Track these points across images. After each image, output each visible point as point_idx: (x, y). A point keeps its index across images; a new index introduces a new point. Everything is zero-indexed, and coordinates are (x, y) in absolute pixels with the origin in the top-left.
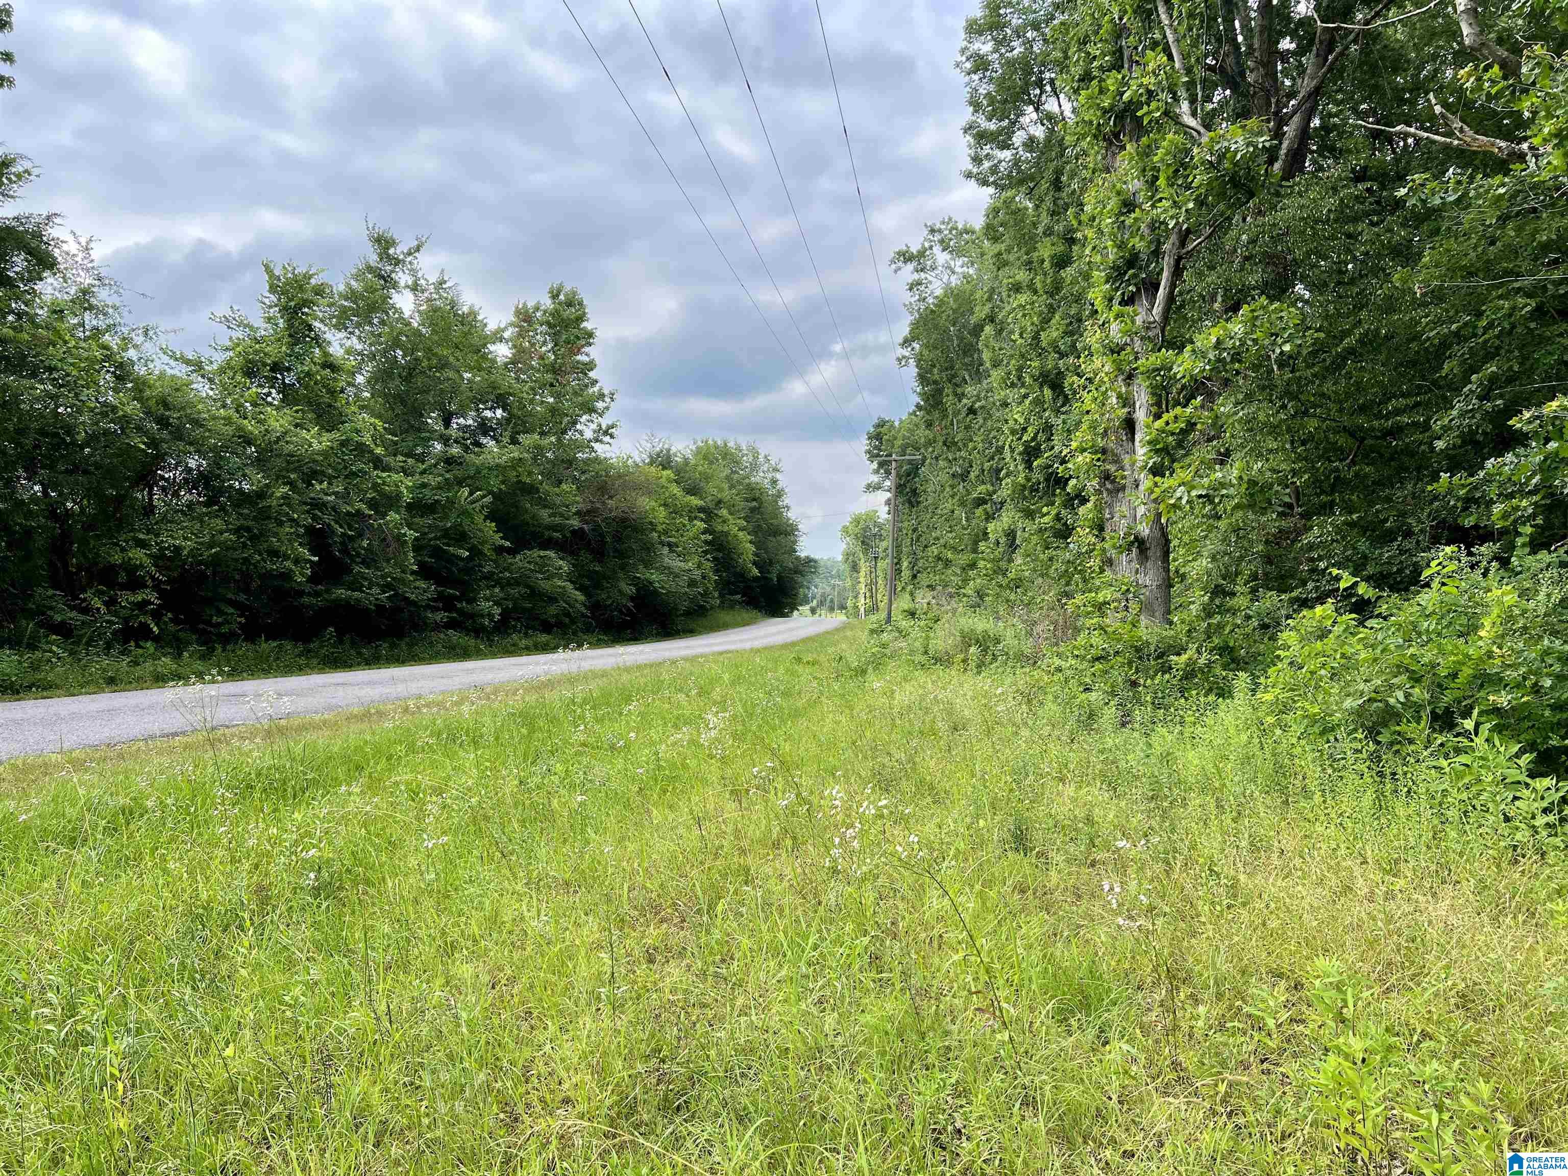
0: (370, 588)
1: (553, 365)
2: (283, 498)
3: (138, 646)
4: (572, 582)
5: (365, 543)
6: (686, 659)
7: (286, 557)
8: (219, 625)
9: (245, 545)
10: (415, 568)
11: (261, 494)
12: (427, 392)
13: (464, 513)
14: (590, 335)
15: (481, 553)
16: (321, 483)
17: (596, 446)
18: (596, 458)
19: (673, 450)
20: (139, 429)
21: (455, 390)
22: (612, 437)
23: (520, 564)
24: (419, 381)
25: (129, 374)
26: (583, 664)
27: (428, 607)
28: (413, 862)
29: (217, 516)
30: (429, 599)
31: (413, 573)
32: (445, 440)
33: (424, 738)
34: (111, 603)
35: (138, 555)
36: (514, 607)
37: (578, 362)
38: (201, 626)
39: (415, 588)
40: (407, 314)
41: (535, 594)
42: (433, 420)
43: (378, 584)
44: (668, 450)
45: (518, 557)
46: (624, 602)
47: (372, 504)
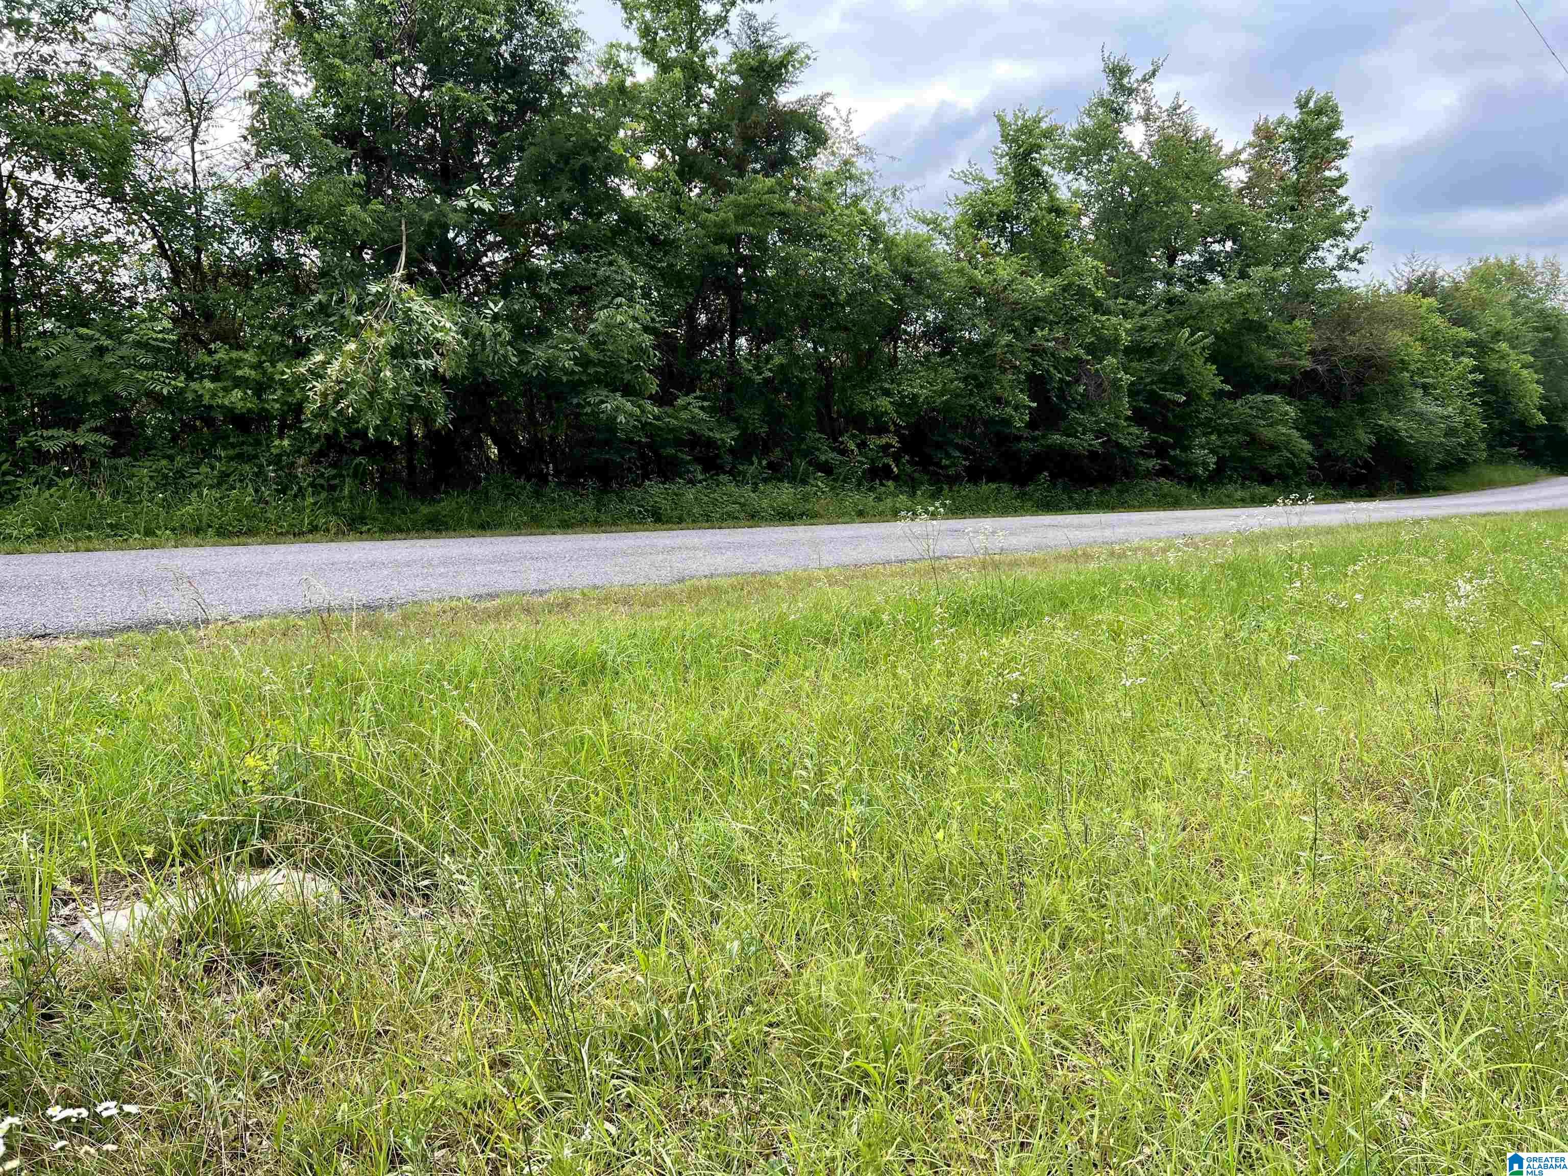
0: (1084, 434)
1: (1295, 186)
2: (1007, 345)
3: (882, 484)
4: (1298, 429)
5: (1081, 389)
6: (1433, 520)
7: (1008, 403)
8: (946, 467)
9: (971, 393)
10: (1129, 413)
11: (988, 343)
12: (1153, 229)
13: (1183, 356)
14: (1344, 145)
15: (1199, 397)
16: (1042, 329)
17: (1341, 275)
18: (1340, 289)
19: (1440, 272)
20: (887, 286)
21: (1182, 225)
22: (1361, 262)
23: (1241, 410)
24: (1145, 218)
25: (880, 235)
26: (1305, 518)
27: (1141, 453)
28: (1110, 699)
29: (949, 366)
30: (1141, 446)
31: (1127, 419)
32: (1168, 279)
33: (1128, 581)
34: (862, 445)
35: (884, 403)
36: (1232, 455)
37: (1326, 179)
38: (931, 468)
39: (1129, 434)
40: (1137, 147)
41: (1254, 441)
42: (1157, 259)
43: (1092, 430)
44: (1433, 274)
45: (1239, 402)
46: (1360, 453)
47: (1091, 349)
